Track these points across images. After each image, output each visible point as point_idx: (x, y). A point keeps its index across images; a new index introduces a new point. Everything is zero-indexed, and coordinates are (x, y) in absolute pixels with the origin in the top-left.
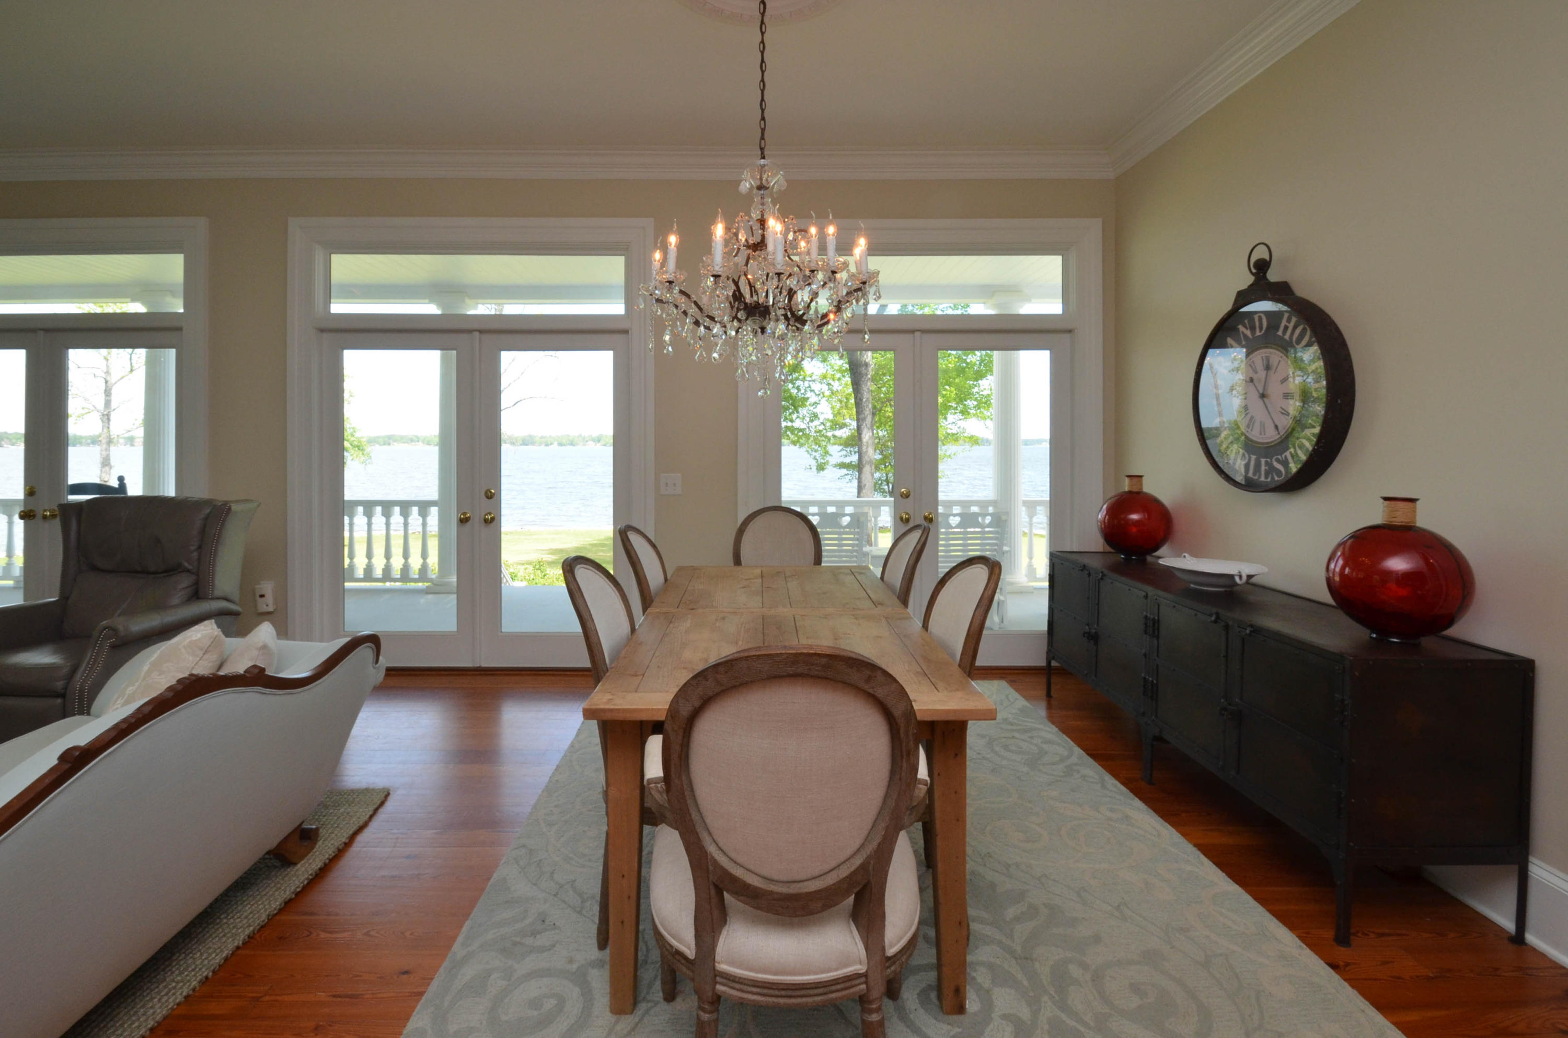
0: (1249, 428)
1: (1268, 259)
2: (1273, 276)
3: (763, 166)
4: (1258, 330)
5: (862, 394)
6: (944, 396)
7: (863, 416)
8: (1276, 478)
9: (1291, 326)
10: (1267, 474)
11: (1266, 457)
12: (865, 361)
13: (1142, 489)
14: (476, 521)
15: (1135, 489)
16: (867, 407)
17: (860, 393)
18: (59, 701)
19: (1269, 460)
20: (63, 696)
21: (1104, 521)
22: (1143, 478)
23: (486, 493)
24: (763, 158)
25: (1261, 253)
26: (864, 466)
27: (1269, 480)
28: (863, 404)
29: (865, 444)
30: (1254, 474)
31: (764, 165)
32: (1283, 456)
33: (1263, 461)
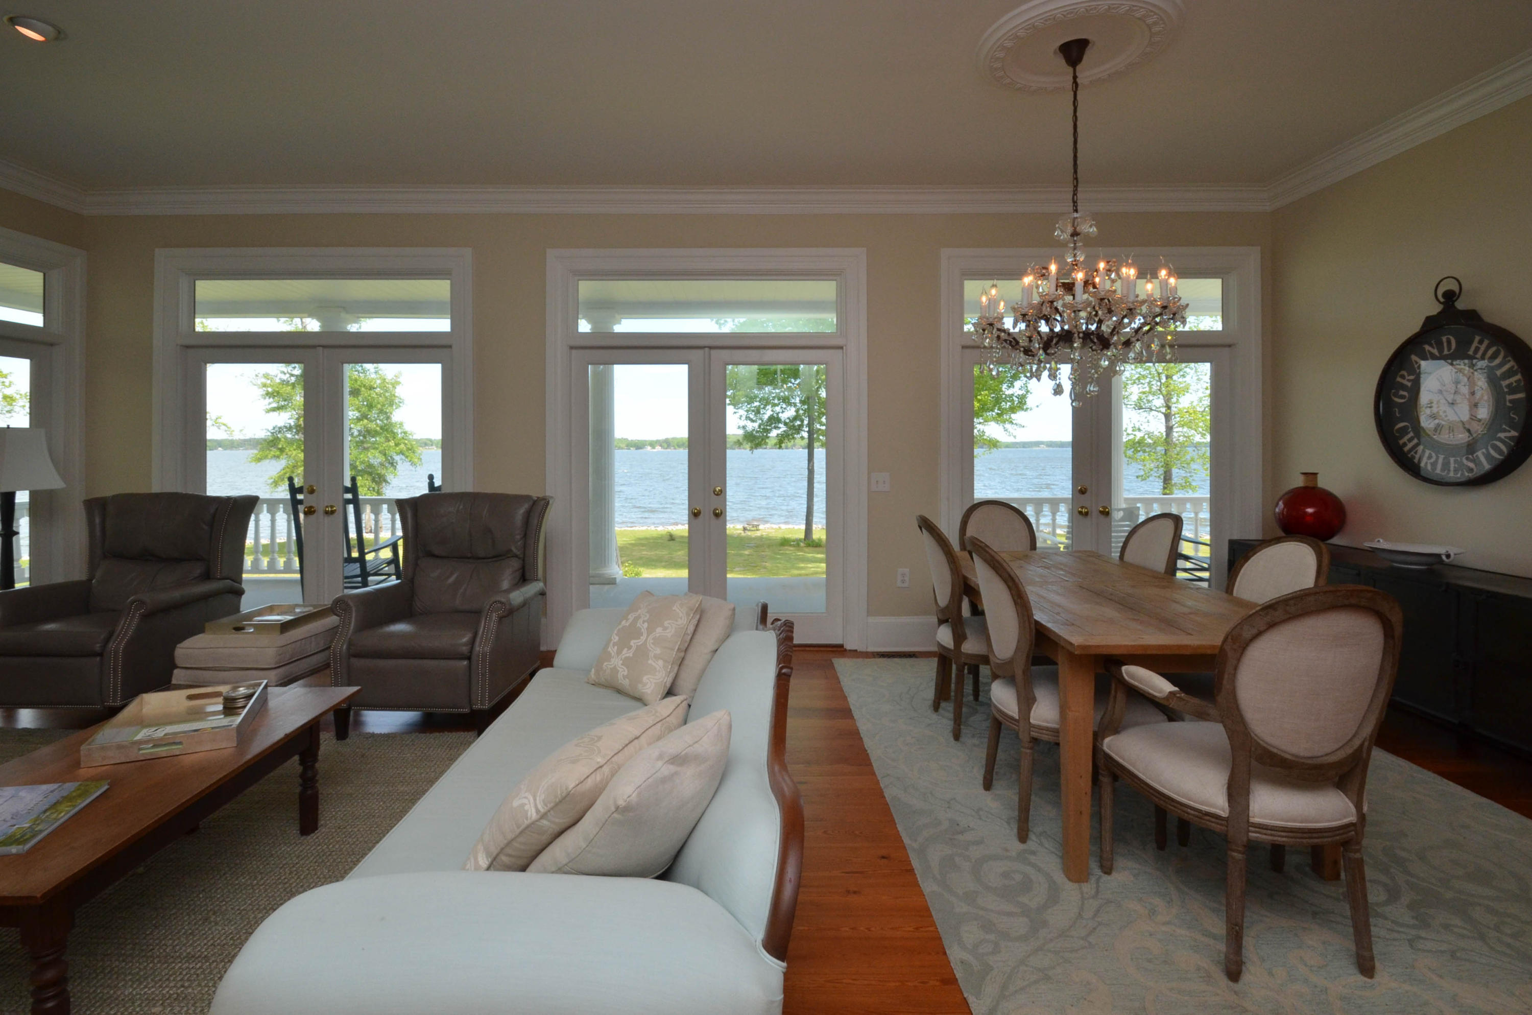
0: (1436, 432)
1: (1457, 291)
2: (1460, 305)
3: (1075, 218)
4: (1446, 349)
6: (979, 401)
8: (1467, 474)
9: (1483, 347)
10: (1456, 471)
11: (1454, 456)
13: (1317, 484)
14: (707, 514)
15: (1310, 485)
18: (465, 663)
19: (1459, 459)
20: (469, 658)
21: (1283, 514)
22: (1318, 475)
23: (714, 492)
24: (1076, 211)
25: (1453, 286)
27: (1459, 475)
30: (1443, 470)
31: (1077, 218)
32: (1475, 455)
33: (1452, 460)
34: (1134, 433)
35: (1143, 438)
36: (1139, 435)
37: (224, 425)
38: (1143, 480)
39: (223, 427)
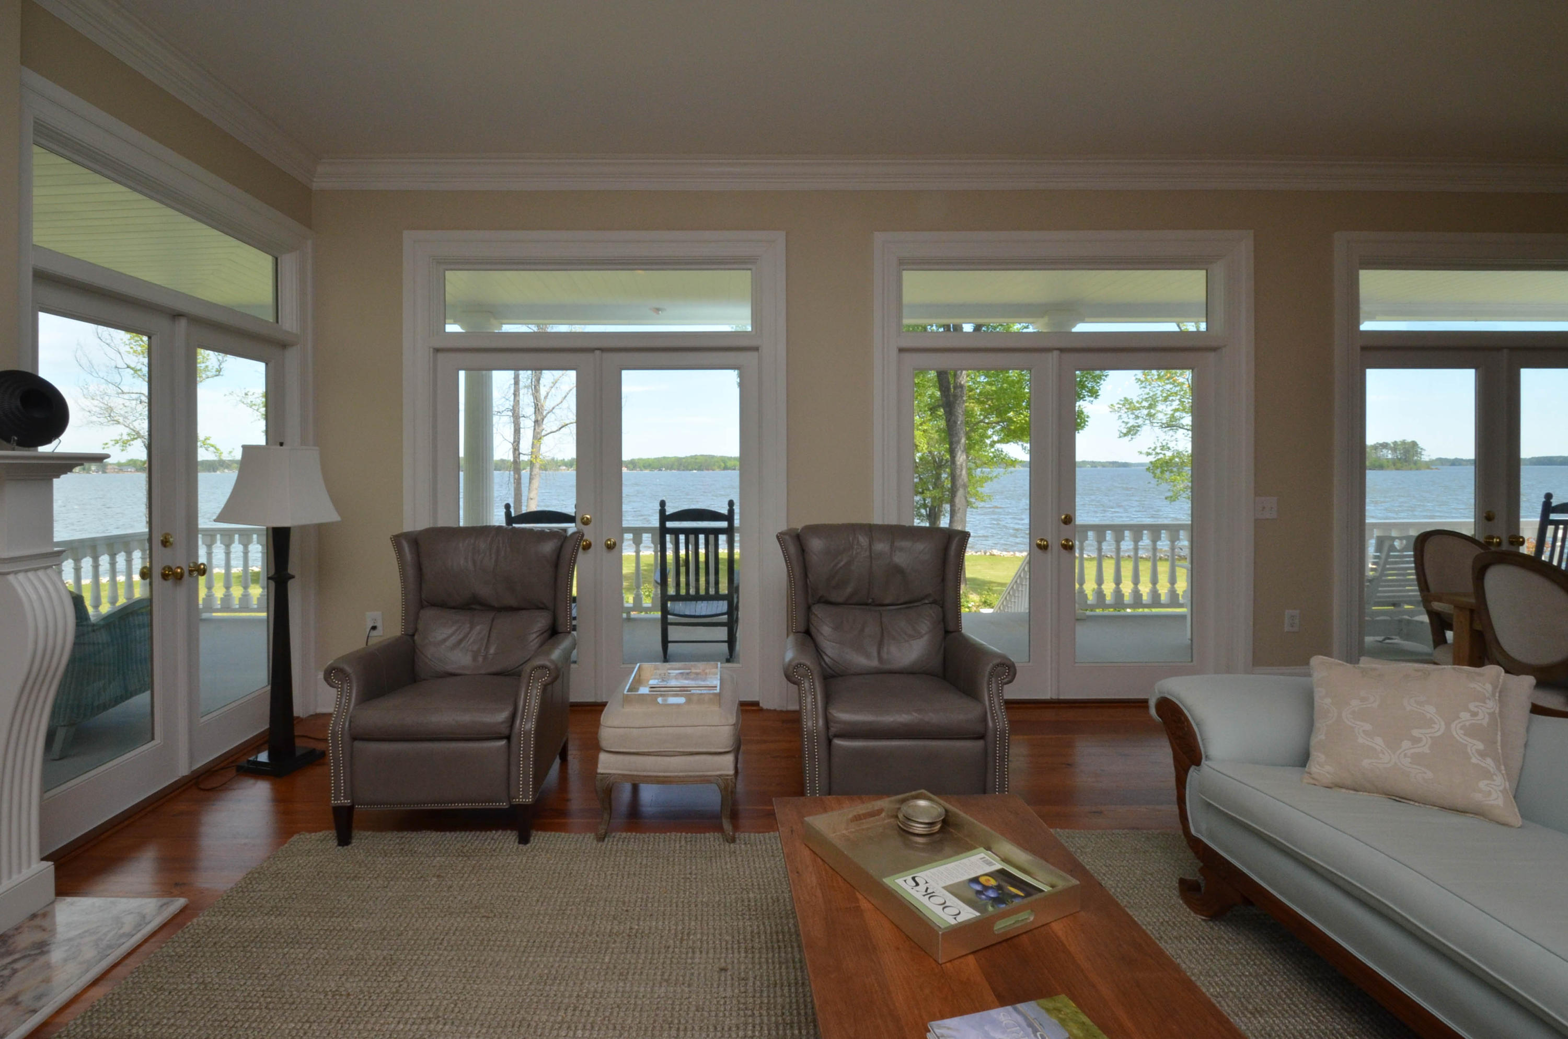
5: (957, 417)
7: (957, 439)
12: (960, 383)
16: (962, 429)
17: (955, 415)
26: (957, 490)
28: (958, 427)
29: (959, 467)
34: (1163, 452)
35: (1171, 459)
36: (1169, 454)
37: (212, 446)
38: (1171, 501)
39: (211, 449)
